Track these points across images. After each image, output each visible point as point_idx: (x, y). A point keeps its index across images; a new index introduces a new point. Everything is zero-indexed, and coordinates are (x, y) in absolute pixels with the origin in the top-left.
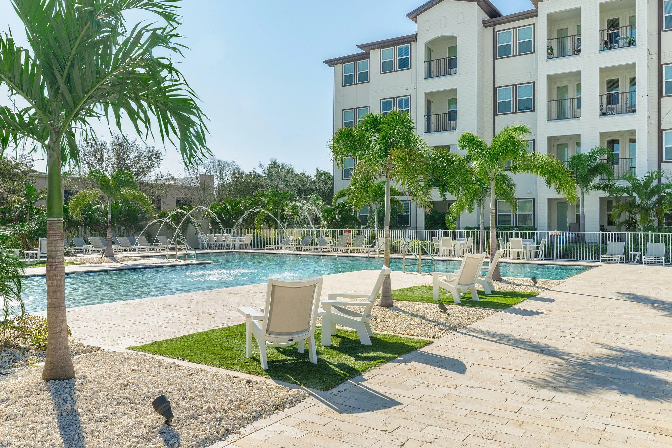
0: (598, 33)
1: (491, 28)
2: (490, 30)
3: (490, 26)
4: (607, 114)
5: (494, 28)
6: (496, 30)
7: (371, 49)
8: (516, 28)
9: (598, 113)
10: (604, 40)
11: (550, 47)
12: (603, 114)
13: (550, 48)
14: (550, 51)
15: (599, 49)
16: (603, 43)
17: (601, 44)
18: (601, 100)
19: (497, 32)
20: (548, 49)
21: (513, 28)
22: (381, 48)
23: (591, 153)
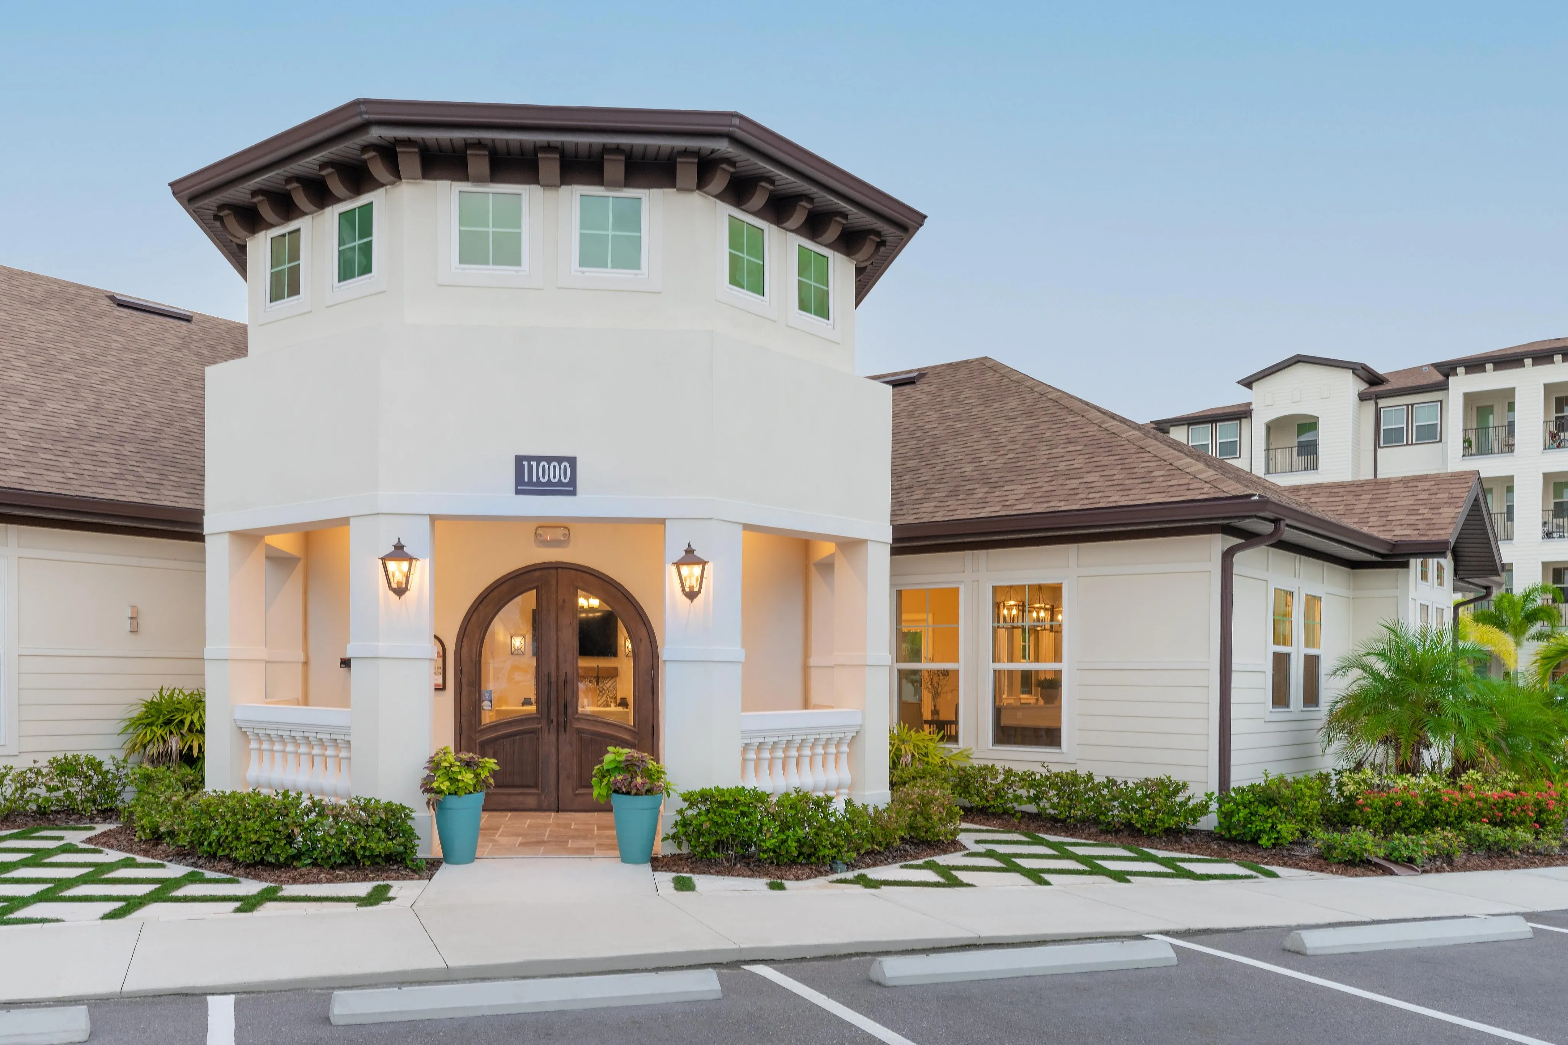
0: (1541, 425)
1: (1372, 402)
2: (1370, 406)
3: (1371, 399)
4: (1554, 535)
5: (1376, 404)
6: (1380, 406)
7: (1171, 426)
8: (1412, 405)
9: (1540, 534)
10: (1550, 432)
11: (1467, 438)
12: (1548, 535)
13: (1467, 441)
14: (1466, 445)
15: (1542, 447)
16: (1548, 435)
17: (1545, 440)
18: (1544, 516)
19: (1380, 409)
20: (1464, 441)
21: (1408, 406)
22: (1189, 424)
23: (1528, 590)
